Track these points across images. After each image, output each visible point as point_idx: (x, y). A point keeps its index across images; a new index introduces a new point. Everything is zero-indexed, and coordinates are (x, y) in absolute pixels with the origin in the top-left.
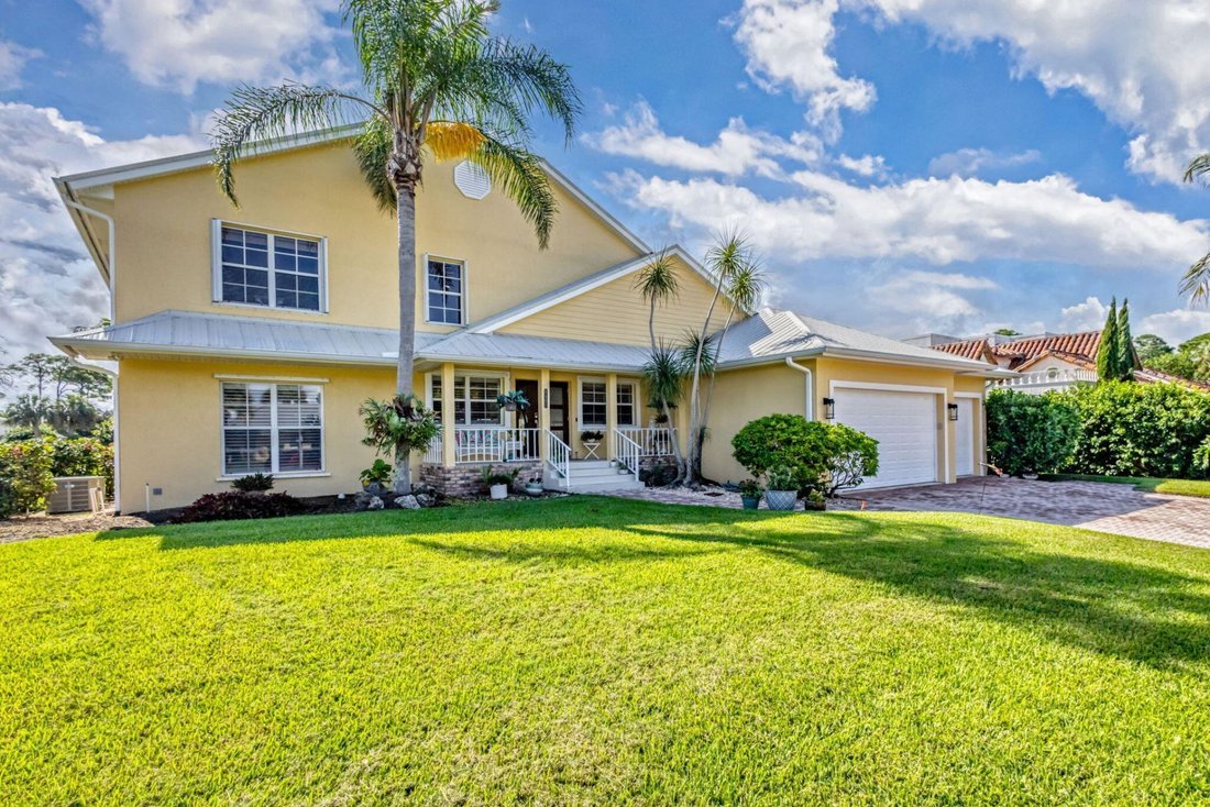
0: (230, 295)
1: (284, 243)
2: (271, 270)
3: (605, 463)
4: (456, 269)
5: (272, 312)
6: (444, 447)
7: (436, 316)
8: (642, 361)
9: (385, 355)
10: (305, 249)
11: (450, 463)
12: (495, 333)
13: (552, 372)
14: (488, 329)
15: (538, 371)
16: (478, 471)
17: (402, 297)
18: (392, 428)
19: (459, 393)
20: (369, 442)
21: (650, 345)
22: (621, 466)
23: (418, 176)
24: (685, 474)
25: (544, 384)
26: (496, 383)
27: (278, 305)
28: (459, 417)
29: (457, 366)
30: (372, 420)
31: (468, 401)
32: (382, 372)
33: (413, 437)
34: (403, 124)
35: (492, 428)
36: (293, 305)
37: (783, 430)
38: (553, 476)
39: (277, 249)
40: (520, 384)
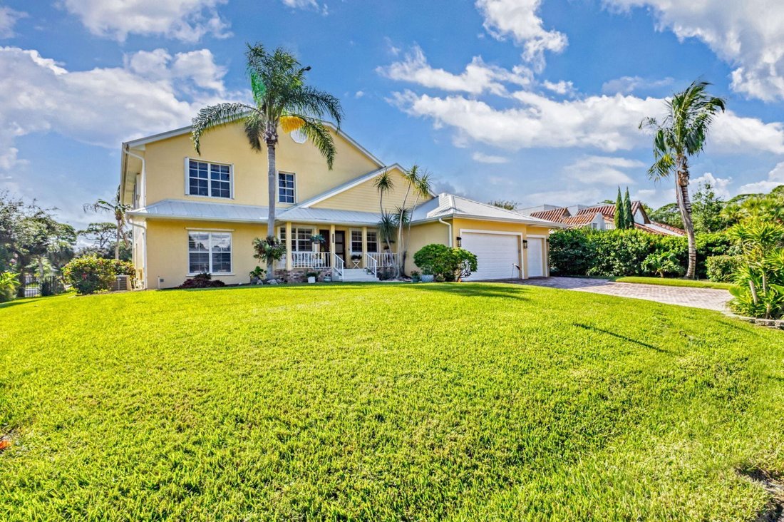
0: (193, 192)
1: (215, 167)
2: (209, 180)
3: (362, 270)
4: (291, 177)
5: (210, 199)
6: (287, 261)
7: (282, 200)
8: (377, 220)
9: (261, 218)
10: (223, 169)
11: (290, 268)
12: (309, 207)
13: (336, 226)
14: (306, 206)
15: (329, 225)
16: (302, 272)
17: (270, 193)
18: (266, 250)
19: (293, 237)
20: (256, 256)
21: (380, 212)
22: (369, 271)
23: (276, 140)
24: (397, 274)
25: (332, 232)
26: (310, 232)
27: (212, 195)
28: (294, 248)
29: (293, 223)
30: (257, 247)
31: (297, 240)
32: (262, 226)
33: (275, 254)
34: (270, 118)
35: (308, 253)
36: (219, 196)
37: (433, 251)
38: (337, 275)
39: (212, 170)
40: (321, 232)
